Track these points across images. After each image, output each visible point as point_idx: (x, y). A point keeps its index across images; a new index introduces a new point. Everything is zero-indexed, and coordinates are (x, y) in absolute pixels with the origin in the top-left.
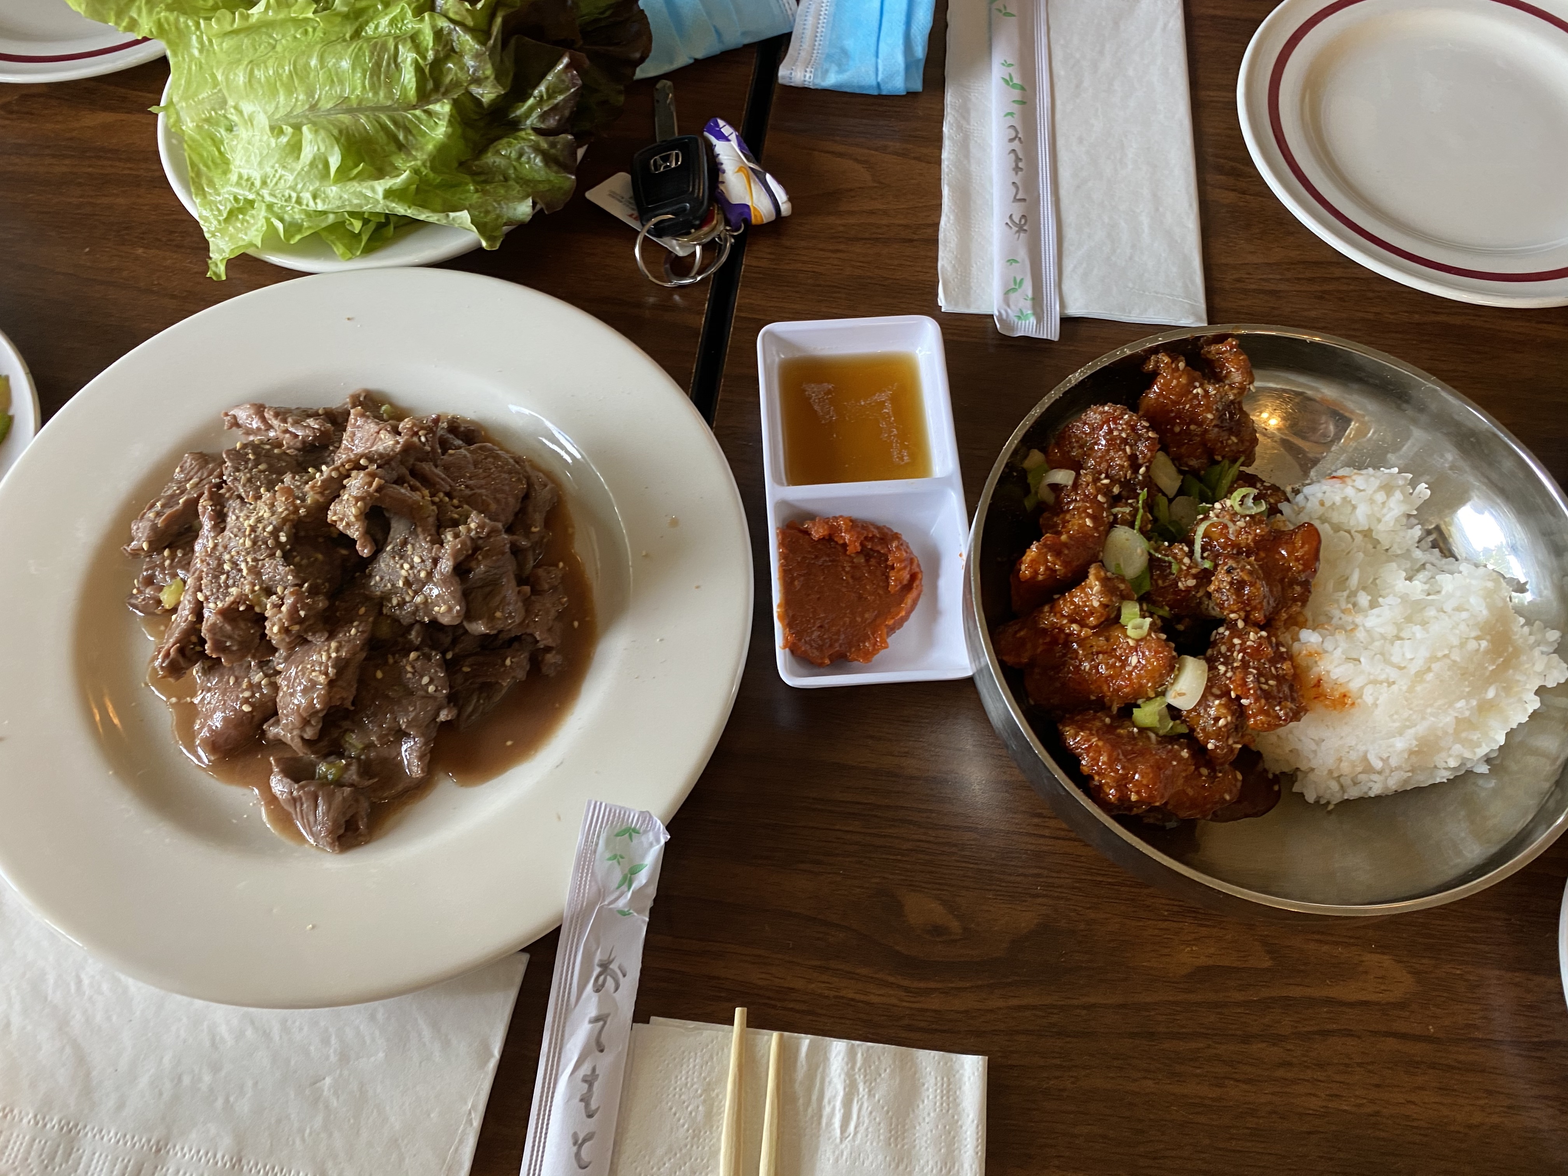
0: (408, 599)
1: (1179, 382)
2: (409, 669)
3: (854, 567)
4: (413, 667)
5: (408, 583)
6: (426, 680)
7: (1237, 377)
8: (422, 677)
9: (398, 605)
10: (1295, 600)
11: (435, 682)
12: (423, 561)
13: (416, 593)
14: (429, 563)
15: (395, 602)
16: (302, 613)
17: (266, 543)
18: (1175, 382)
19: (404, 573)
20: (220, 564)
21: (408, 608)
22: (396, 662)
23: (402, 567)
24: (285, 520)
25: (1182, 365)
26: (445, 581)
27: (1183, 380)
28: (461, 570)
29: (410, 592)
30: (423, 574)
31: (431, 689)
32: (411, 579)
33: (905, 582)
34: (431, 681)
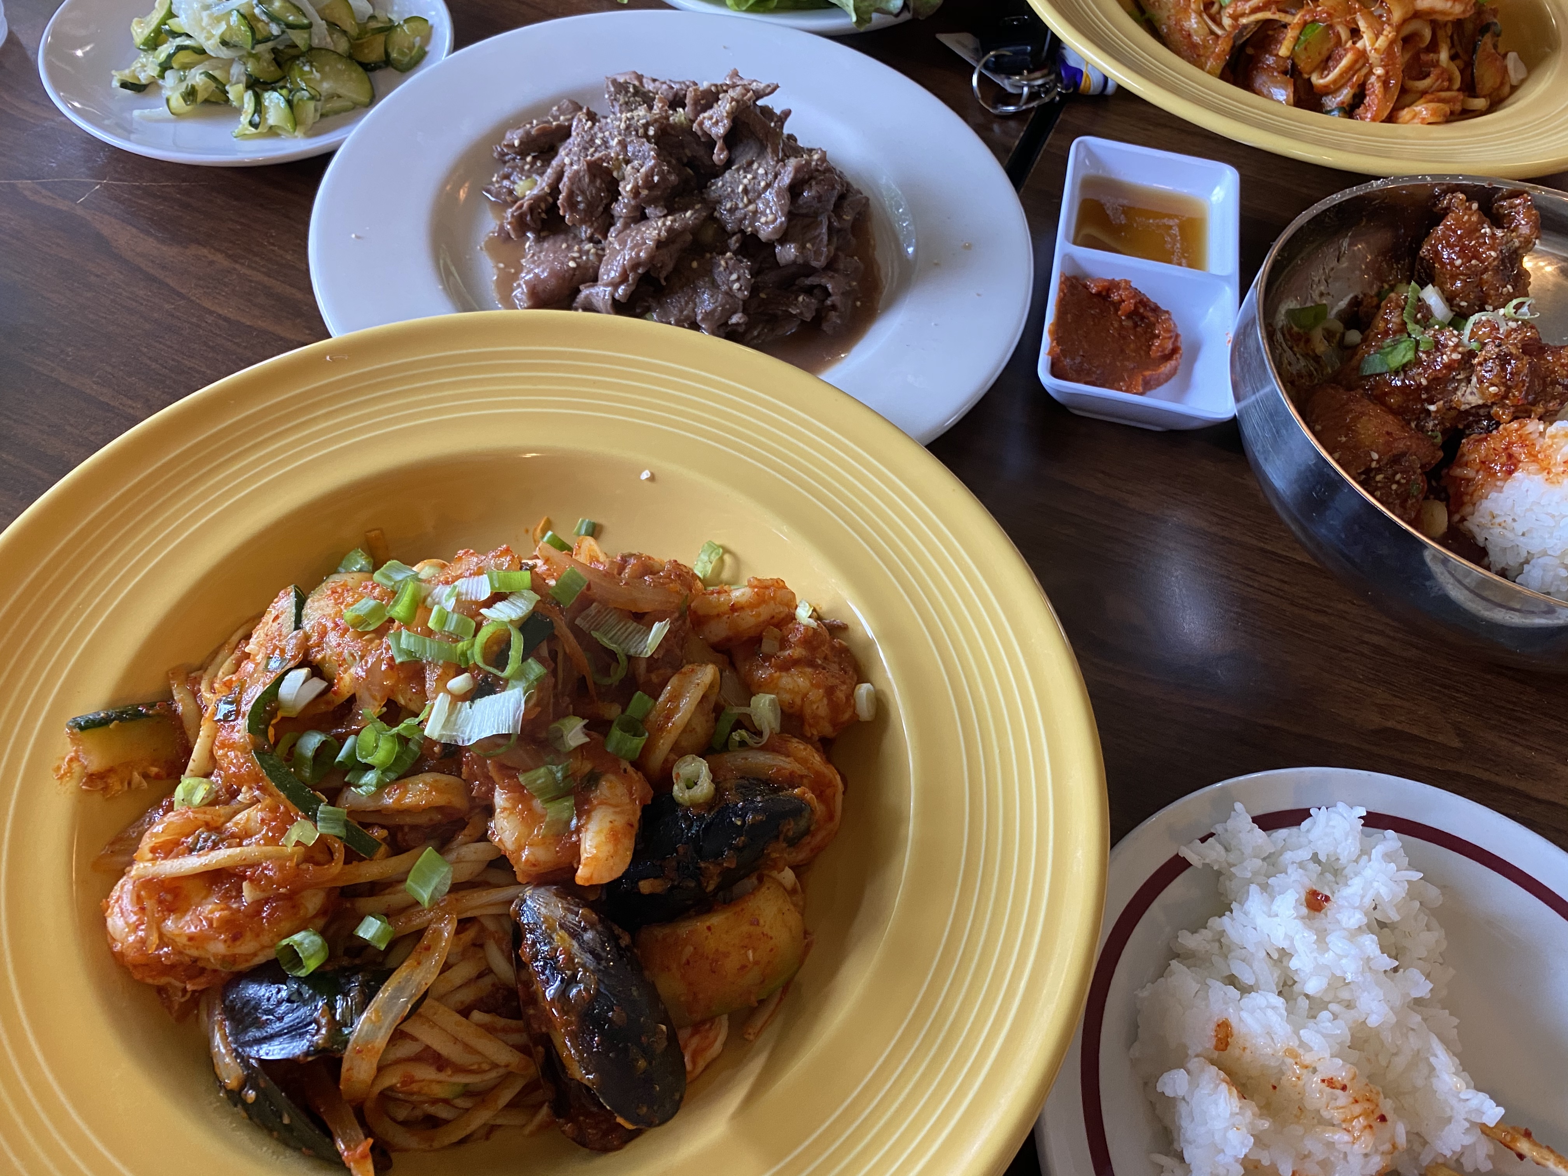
0: (741, 205)
1: (1470, 219)
2: (723, 263)
3: (1122, 327)
4: (727, 263)
5: (746, 191)
6: (734, 277)
7: (1525, 230)
8: (731, 273)
9: (731, 209)
10: (1554, 398)
11: (741, 281)
12: (766, 173)
13: (750, 202)
14: (770, 177)
15: (728, 205)
16: (656, 179)
17: (637, 131)
18: (1466, 217)
19: (745, 181)
20: (592, 140)
21: (739, 214)
22: (711, 258)
23: (745, 177)
24: (656, 121)
25: (1475, 206)
26: (778, 194)
27: (1474, 218)
28: (794, 190)
29: (745, 200)
30: (763, 184)
31: (736, 286)
32: (749, 187)
33: (1167, 352)
34: (738, 279)
